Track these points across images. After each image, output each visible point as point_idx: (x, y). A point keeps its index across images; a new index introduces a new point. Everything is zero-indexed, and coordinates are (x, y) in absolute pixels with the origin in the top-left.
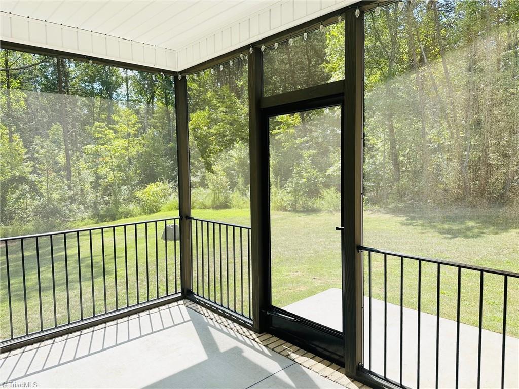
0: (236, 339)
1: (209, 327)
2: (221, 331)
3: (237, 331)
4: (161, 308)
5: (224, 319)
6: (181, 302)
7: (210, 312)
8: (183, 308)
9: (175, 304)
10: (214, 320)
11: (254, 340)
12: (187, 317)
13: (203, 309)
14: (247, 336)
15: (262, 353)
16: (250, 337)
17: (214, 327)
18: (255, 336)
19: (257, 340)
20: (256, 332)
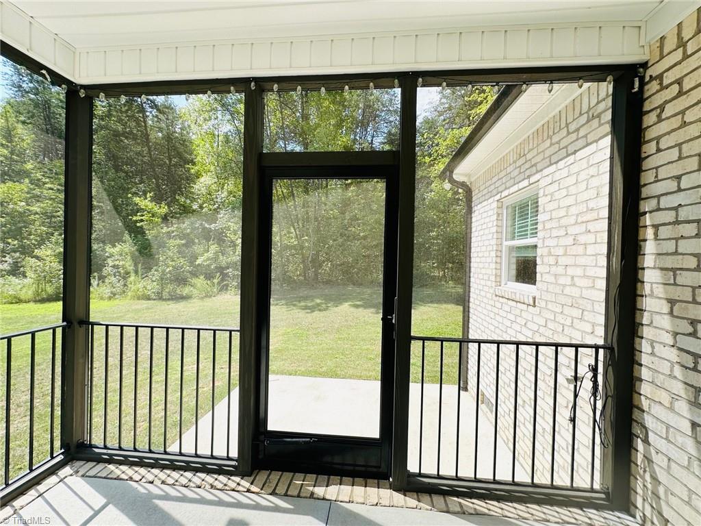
0: (221, 503)
1: (157, 502)
2: (184, 499)
3: (212, 486)
4: (17, 503)
5: (175, 475)
6: (67, 470)
7: (142, 471)
8: (77, 482)
9: (53, 480)
10: (157, 482)
11: (248, 491)
12: (98, 500)
13: (124, 468)
14: (233, 490)
15: (277, 509)
16: (240, 488)
17: (167, 497)
18: (245, 484)
19: (254, 488)
20: (243, 476)
